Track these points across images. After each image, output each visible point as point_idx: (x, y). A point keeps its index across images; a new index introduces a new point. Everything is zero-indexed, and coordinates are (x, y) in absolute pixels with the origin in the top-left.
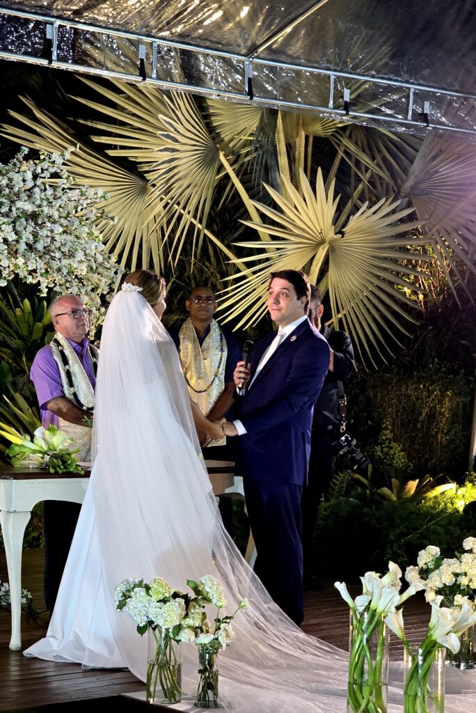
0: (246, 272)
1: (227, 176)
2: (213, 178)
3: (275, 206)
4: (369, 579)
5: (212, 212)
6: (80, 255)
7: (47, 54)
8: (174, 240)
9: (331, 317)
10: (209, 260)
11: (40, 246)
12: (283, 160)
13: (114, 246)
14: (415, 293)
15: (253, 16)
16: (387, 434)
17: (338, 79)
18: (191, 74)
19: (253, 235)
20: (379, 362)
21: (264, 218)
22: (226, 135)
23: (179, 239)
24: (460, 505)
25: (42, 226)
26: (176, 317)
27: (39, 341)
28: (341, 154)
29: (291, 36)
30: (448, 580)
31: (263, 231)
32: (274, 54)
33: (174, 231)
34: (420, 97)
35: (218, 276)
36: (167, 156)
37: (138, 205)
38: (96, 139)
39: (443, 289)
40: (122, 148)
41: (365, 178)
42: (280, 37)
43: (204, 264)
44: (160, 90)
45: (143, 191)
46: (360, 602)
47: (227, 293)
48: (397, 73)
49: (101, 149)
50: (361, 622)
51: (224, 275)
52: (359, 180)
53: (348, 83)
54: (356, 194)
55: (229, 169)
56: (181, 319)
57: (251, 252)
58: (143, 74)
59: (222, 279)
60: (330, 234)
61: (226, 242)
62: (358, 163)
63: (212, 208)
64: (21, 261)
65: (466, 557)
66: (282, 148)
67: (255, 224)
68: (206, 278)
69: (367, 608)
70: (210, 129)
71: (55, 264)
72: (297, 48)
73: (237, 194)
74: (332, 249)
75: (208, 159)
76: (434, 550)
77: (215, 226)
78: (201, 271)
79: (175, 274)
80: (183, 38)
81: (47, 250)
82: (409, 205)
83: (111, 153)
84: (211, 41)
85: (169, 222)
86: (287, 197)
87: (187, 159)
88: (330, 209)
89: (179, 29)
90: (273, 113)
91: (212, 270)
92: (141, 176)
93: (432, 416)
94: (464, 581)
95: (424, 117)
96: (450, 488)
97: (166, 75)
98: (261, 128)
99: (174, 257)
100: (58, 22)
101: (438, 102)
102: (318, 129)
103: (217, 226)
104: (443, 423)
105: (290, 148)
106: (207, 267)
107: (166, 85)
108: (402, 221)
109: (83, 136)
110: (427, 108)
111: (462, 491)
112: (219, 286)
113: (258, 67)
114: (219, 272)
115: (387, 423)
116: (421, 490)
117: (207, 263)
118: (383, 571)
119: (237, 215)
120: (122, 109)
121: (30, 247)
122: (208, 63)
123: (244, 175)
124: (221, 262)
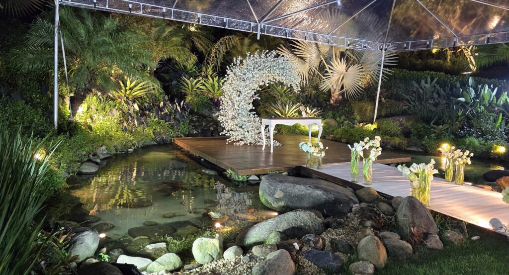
0: (325, 80)
1: (322, 60)
2: (319, 60)
3: (332, 66)
6: (292, 76)
7: (286, 36)
9: (343, 89)
11: (284, 74)
12: (334, 57)
15: (329, 27)
16: (355, 113)
17: (347, 39)
18: (315, 39)
19: (327, 72)
20: (355, 98)
21: (329, 68)
22: (322, 52)
24: (372, 129)
25: (285, 70)
28: (347, 55)
29: (337, 30)
30: (371, 145)
31: (329, 71)
32: (333, 34)
34: (365, 43)
36: (310, 56)
37: (304, 66)
38: (295, 53)
39: (368, 83)
41: (352, 60)
42: (335, 31)
44: (309, 42)
45: (304, 63)
48: (360, 38)
49: (296, 55)
52: (350, 60)
53: (349, 40)
54: (350, 64)
57: (326, 76)
58: (306, 39)
60: (345, 72)
62: (350, 57)
64: (280, 77)
65: (375, 140)
66: (334, 54)
70: (319, 50)
71: (287, 78)
72: (338, 33)
73: (324, 64)
74: (344, 75)
75: (318, 56)
76: (368, 138)
80: (314, 31)
81: (286, 75)
82: (361, 65)
83: (298, 56)
84: (320, 32)
86: (335, 64)
87: (314, 57)
88: (345, 66)
89: (314, 30)
90: (332, 47)
92: (304, 60)
93: (366, 110)
94: (375, 145)
95: (366, 47)
96: (370, 125)
97: (310, 39)
98: (330, 50)
100: (288, 29)
101: (369, 44)
102: (342, 50)
104: (368, 111)
105: (336, 54)
108: (360, 69)
109: (292, 52)
110: (366, 45)
111: (372, 126)
113: (330, 37)
115: (356, 111)
116: (363, 125)
120: (300, 47)
121: (282, 75)
122: (320, 37)
123: (326, 60)
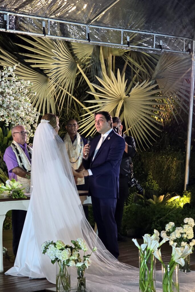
0: (90, 113)
1: (81, 74)
2: (75, 75)
3: (101, 85)
4: (146, 237)
5: (75, 89)
6: (22, 108)
7: (5, 27)
8: (60, 101)
9: (126, 130)
10: (74, 108)
12: (103, 66)
13: (35, 104)
14: (159, 118)
15: (88, 8)
16: (150, 177)
17: (124, 32)
18: (64, 32)
19: (92, 97)
20: (146, 147)
21: (96, 90)
22: (79, 57)
23: (62, 101)
24: (182, 205)
25: (5, 97)
26: (62, 133)
27: (6, 144)
28: (127, 63)
29: (104, 15)
30: (178, 236)
31: (96, 95)
32: (98, 23)
33: (59, 97)
34: (159, 39)
35: (78, 115)
36: (56, 66)
37: (45, 87)
38: (26, 61)
39: (171, 116)
40: (37, 64)
41: (137, 72)
42: (100, 16)
43: (72, 110)
44: (51, 39)
45: (46, 81)
46: (143, 246)
47: (82, 122)
48: (149, 30)
49: (28, 65)
50: (143, 255)
51: (81, 114)
52: (135, 73)
53: (129, 34)
54: (134, 79)
55: (81, 71)
56: (64, 133)
57: (92, 104)
58: (45, 33)
59: (80, 116)
60: (124, 96)
61: (81, 101)
62: (134, 66)
63: (75, 87)
65: (185, 226)
66: (103, 61)
67: (93, 93)
68: (73, 116)
69: (146, 249)
70: (73, 55)
71: (11, 113)
72: (107, 20)
73: (85, 81)
74: (125, 102)
75: (73, 67)
76: (172, 224)
77: (76, 94)
78: (71, 113)
79: (60, 115)
80: (60, 18)
81: (8, 107)
82: (156, 83)
83: (33, 66)
84: (72, 18)
85: (57, 94)
86: (105, 81)
87: (64, 68)
88: (124, 85)
89: (59, 14)
90: (98, 47)
91: (76, 113)
92: (45, 75)
93: (169, 169)
94: (185, 236)
95: (160, 47)
96: (177, 198)
97: (54, 33)
98: (94, 54)
99: (60, 108)
100: (9, 14)
101: (166, 40)
102: (117, 53)
103: (77, 95)
104: (173, 171)
105: (106, 61)
106: (74, 111)
107: (54, 37)
108: (153, 89)
109: (21, 60)
110: (161, 43)
111: (182, 199)
112: (79, 119)
113: (91, 29)
114: (79, 113)
115: (150, 172)
116: (165, 199)
117: (74, 110)
118: (152, 233)
119: (85, 89)
120: (37, 48)
122: (71, 28)
123: (87, 73)
124: (79, 109)
